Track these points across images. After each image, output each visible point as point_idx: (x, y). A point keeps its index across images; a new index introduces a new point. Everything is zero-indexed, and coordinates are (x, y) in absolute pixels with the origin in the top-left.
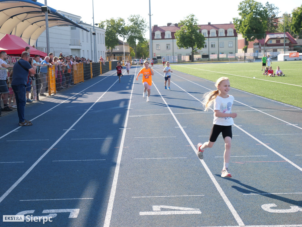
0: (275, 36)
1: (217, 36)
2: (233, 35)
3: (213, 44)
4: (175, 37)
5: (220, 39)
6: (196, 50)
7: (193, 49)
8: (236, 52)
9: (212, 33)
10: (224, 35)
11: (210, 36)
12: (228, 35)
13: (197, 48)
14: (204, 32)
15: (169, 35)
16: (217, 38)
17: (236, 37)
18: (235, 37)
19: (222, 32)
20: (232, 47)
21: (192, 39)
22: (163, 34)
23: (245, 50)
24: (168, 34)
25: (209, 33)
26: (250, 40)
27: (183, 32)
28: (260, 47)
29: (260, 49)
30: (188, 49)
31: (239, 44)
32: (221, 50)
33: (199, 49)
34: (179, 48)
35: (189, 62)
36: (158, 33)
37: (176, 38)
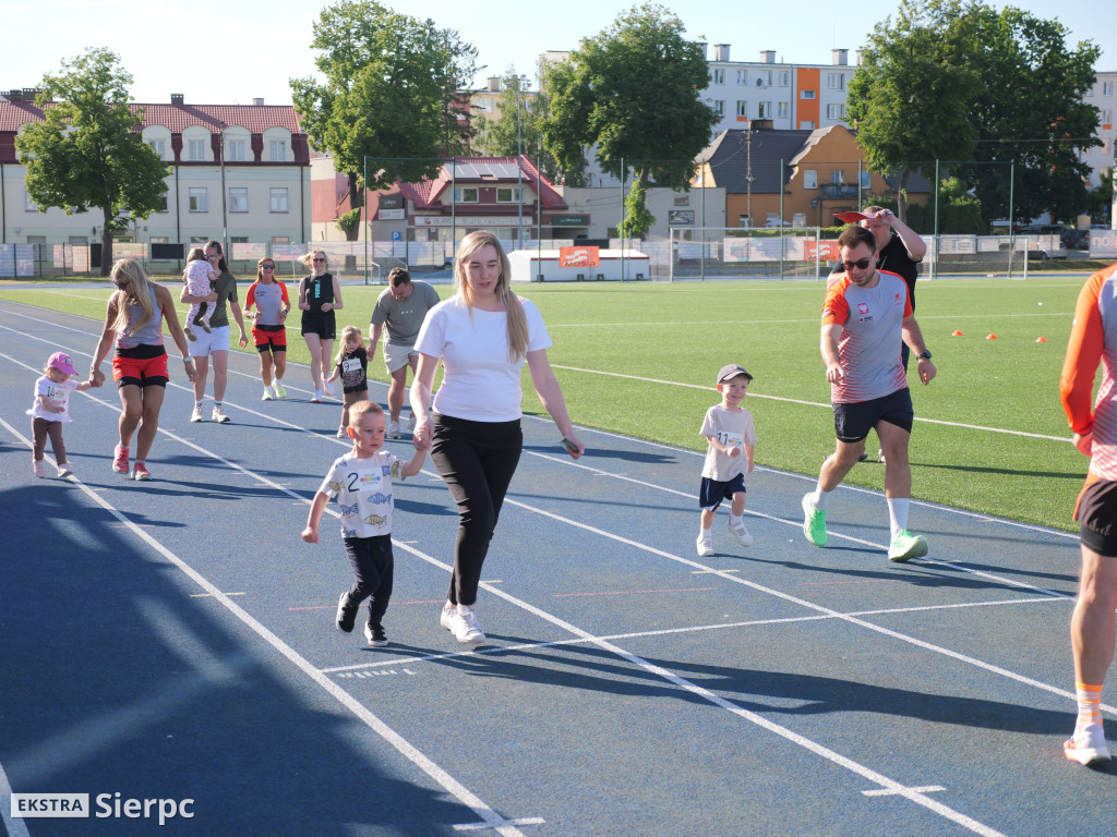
0: (473, 170)
1: (217, 162)
2: (290, 157)
3: (197, 193)
4: (19, 155)
5: (232, 172)
6: (125, 220)
7: (108, 216)
8: (304, 236)
9: (192, 143)
10: (250, 156)
11: (184, 157)
12: (265, 157)
13: (128, 209)
14: (155, 137)
16: (219, 168)
17: (305, 168)
18: (297, 169)
19: (238, 143)
20: (287, 212)
21: (104, 166)
23: (351, 229)
25: (177, 143)
26: (372, 184)
27: (58, 135)
28: (412, 221)
29: (411, 227)
30: (82, 215)
31: (316, 201)
32: (238, 224)
33: (139, 215)
34: (37, 206)
35: (87, 274)
37: (25, 160)
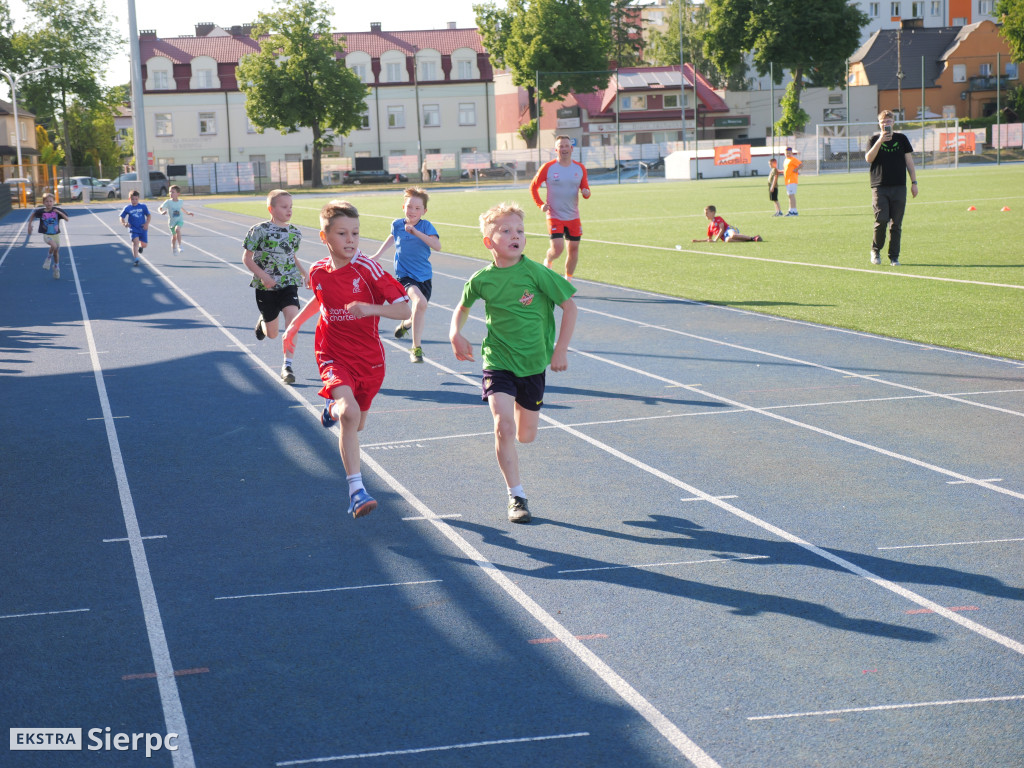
0: (641, 79)
1: (411, 82)
2: (476, 75)
3: (393, 110)
4: (240, 83)
5: (425, 91)
6: (331, 137)
7: (317, 134)
8: (490, 146)
9: (389, 66)
10: (441, 76)
11: (383, 79)
12: (454, 76)
13: (333, 126)
14: (357, 61)
15: (208, 73)
16: (413, 87)
17: (489, 84)
18: (482, 86)
19: (429, 64)
20: (474, 125)
21: (312, 90)
22: (182, 71)
23: (531, 137)
24: (204, 72)
25: (376, 67)
26: (548, 96)
27: (272, 64)
28: (584, 126)
29: (586, 134)
30: (294, 135)
31: (500, 114)
32: (430, 137)
33: (342, 132)
34: (256, 128)
35: (300, 187)
36: (161, 67)
37: (245, 87)
